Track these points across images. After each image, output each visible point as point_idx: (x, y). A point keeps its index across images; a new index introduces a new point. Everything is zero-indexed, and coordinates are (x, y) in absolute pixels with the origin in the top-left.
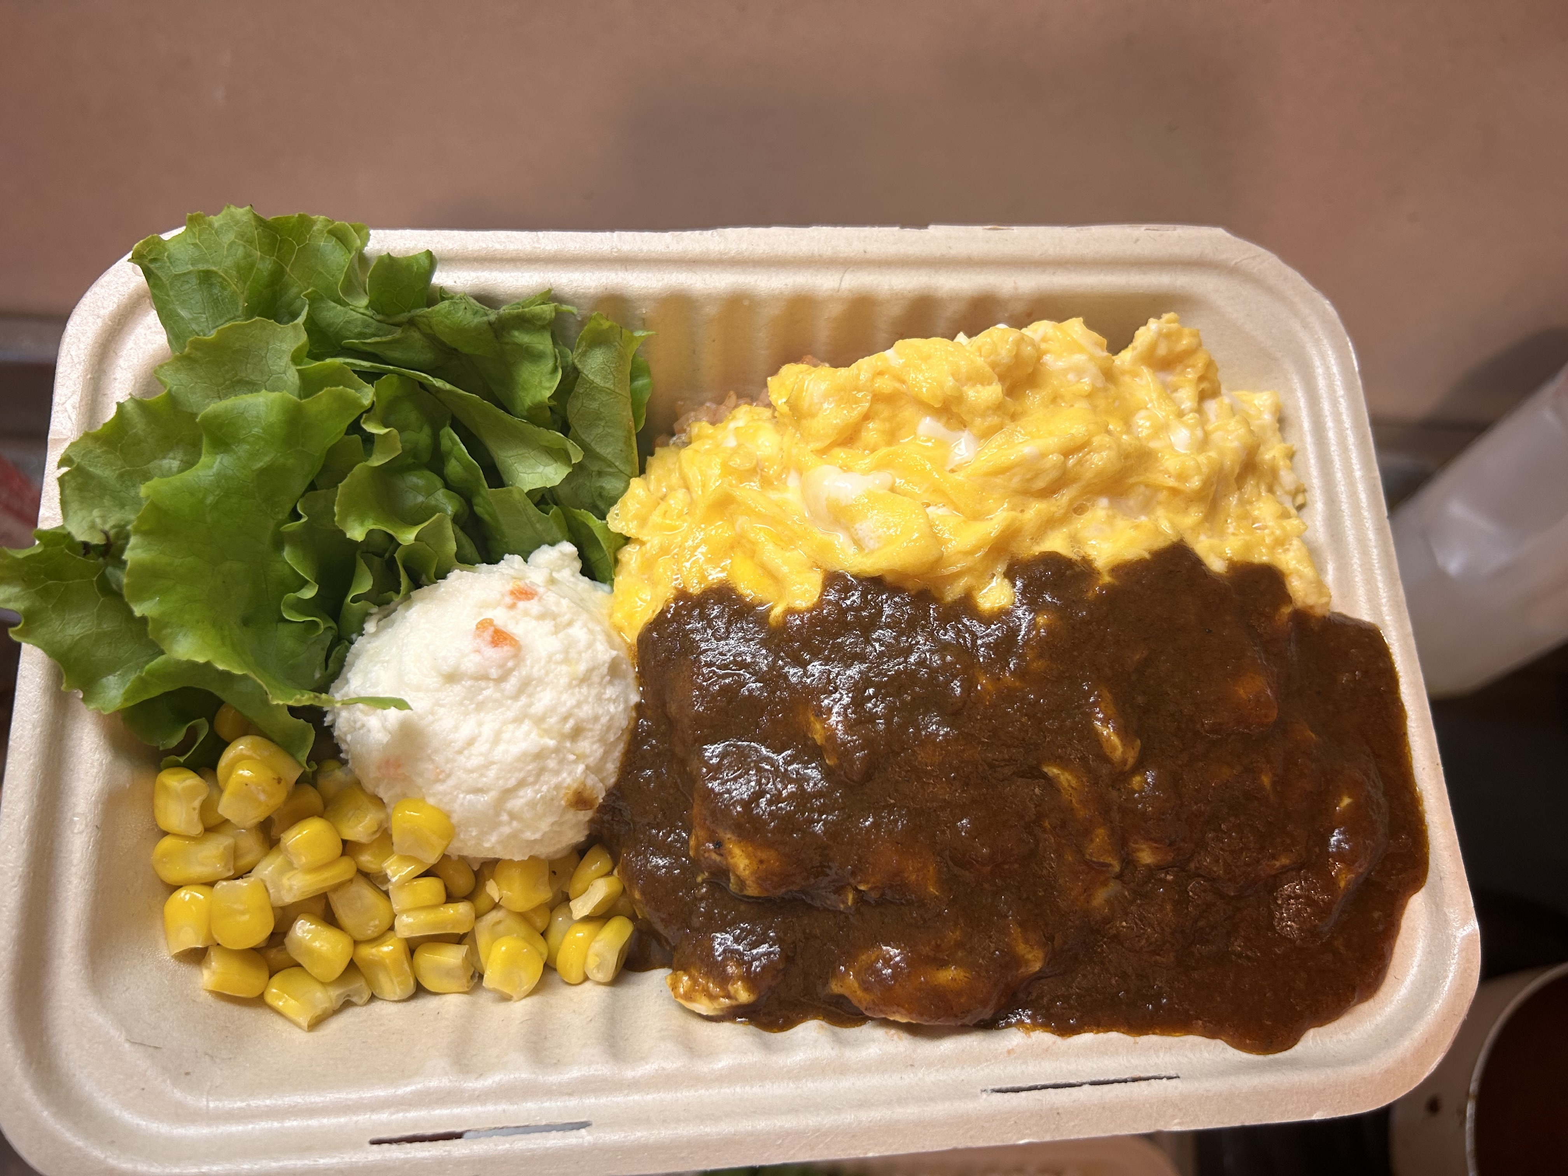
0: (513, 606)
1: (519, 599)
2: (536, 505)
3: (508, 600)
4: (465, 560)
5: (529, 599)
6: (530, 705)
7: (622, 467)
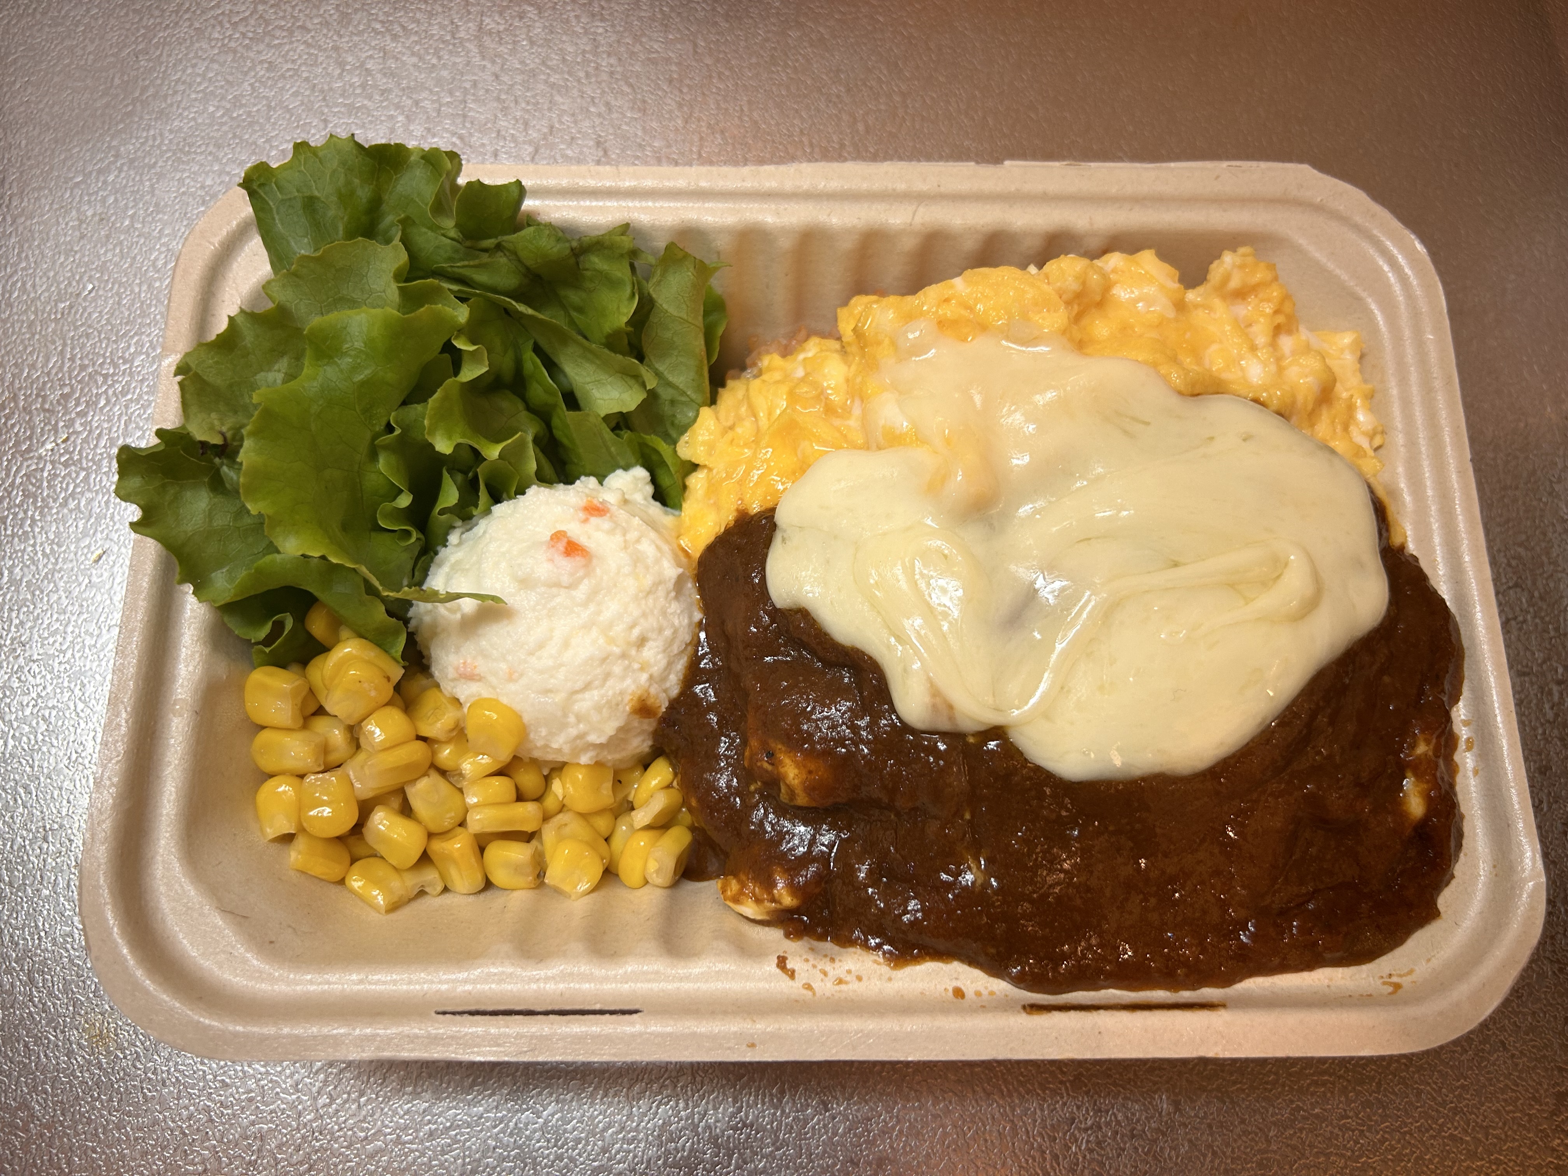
0: (586, 521)
1: (592, 515)
2: (613, 430)
3: (582, 515)
4: (543, 479)
5: (601, 516)
6: (599, 613)
7: (694, 396)
